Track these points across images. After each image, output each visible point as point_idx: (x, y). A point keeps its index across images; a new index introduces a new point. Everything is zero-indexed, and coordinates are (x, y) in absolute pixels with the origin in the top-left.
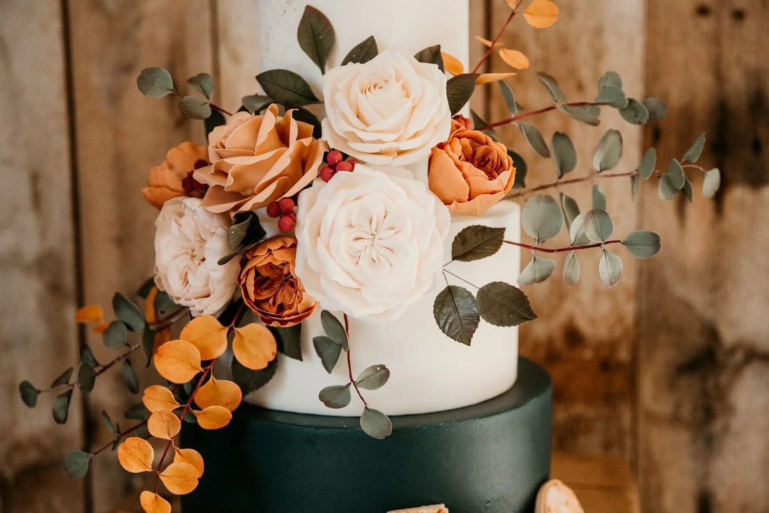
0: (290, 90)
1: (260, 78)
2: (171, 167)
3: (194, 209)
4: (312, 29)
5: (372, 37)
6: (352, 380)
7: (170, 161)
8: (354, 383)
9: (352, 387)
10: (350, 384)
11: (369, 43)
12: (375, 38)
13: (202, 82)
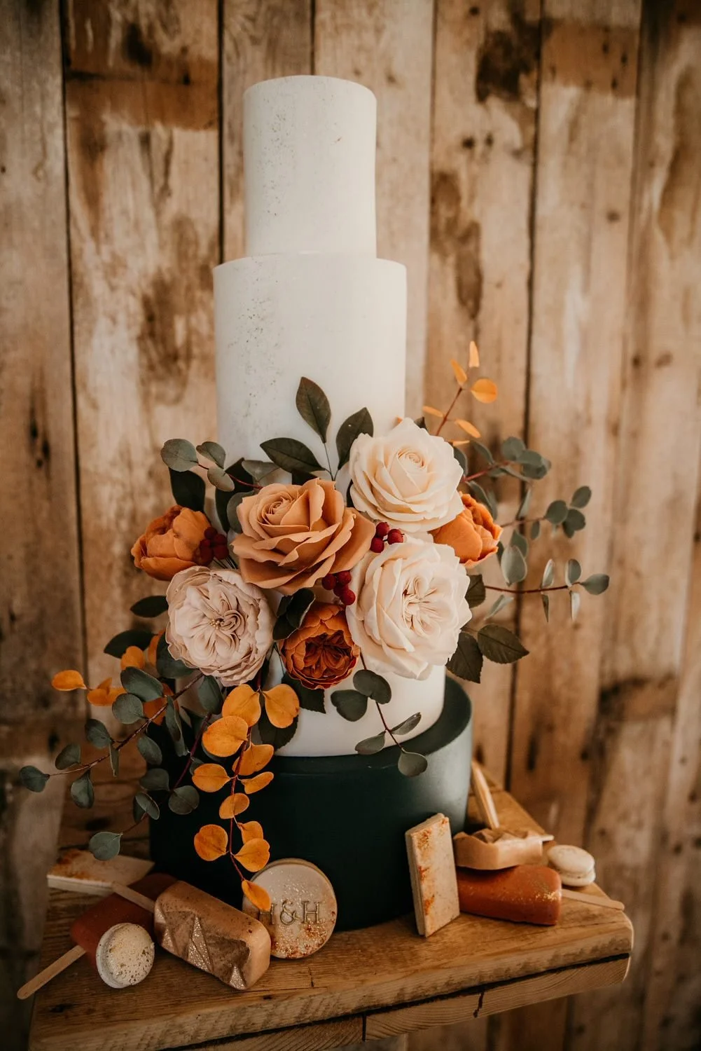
0: (296, 458)
1: (264, 446)
2: (178, 536)
3: (233, 583)
4: (309, 399)
5: (365, 409)
6: (387, 728)
7: (177, 530)
8: (389, 730)
9: (387, 734)
10: (385, 732)
11: (364, 414)
12: (369, 410)
13: (211, 450)
